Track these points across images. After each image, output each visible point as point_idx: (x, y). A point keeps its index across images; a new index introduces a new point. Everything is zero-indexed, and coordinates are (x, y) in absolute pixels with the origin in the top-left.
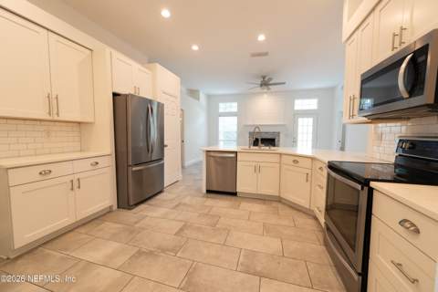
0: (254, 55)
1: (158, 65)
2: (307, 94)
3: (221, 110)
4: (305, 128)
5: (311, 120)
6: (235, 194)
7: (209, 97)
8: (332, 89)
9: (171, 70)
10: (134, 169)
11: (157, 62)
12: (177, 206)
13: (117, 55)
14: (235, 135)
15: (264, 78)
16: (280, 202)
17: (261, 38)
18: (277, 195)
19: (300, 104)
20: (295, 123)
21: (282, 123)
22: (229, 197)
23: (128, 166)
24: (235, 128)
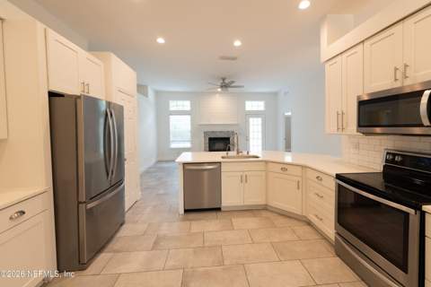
0: (223, 58)
1: (112, 54)
2: (256, 96)
3: (172, 109)
4: (255, 127)
5: (260, 120)
6: (218, 209)
7: (157, 93)
8: (276, 94)
9: (127, 63)
10: (89, 206)
11: (112, 51)
12: (156, 243)
13: (52, 34)
14: (189, 134)
15: (224, 79)
16: (267, 210)
17: (237, 43)
18: (263, 203)
19: (251, 106)
20: (247, 122)
21: (236, 123)
22: (213, 214)
23: (79, 203)
24: (189, 128)
